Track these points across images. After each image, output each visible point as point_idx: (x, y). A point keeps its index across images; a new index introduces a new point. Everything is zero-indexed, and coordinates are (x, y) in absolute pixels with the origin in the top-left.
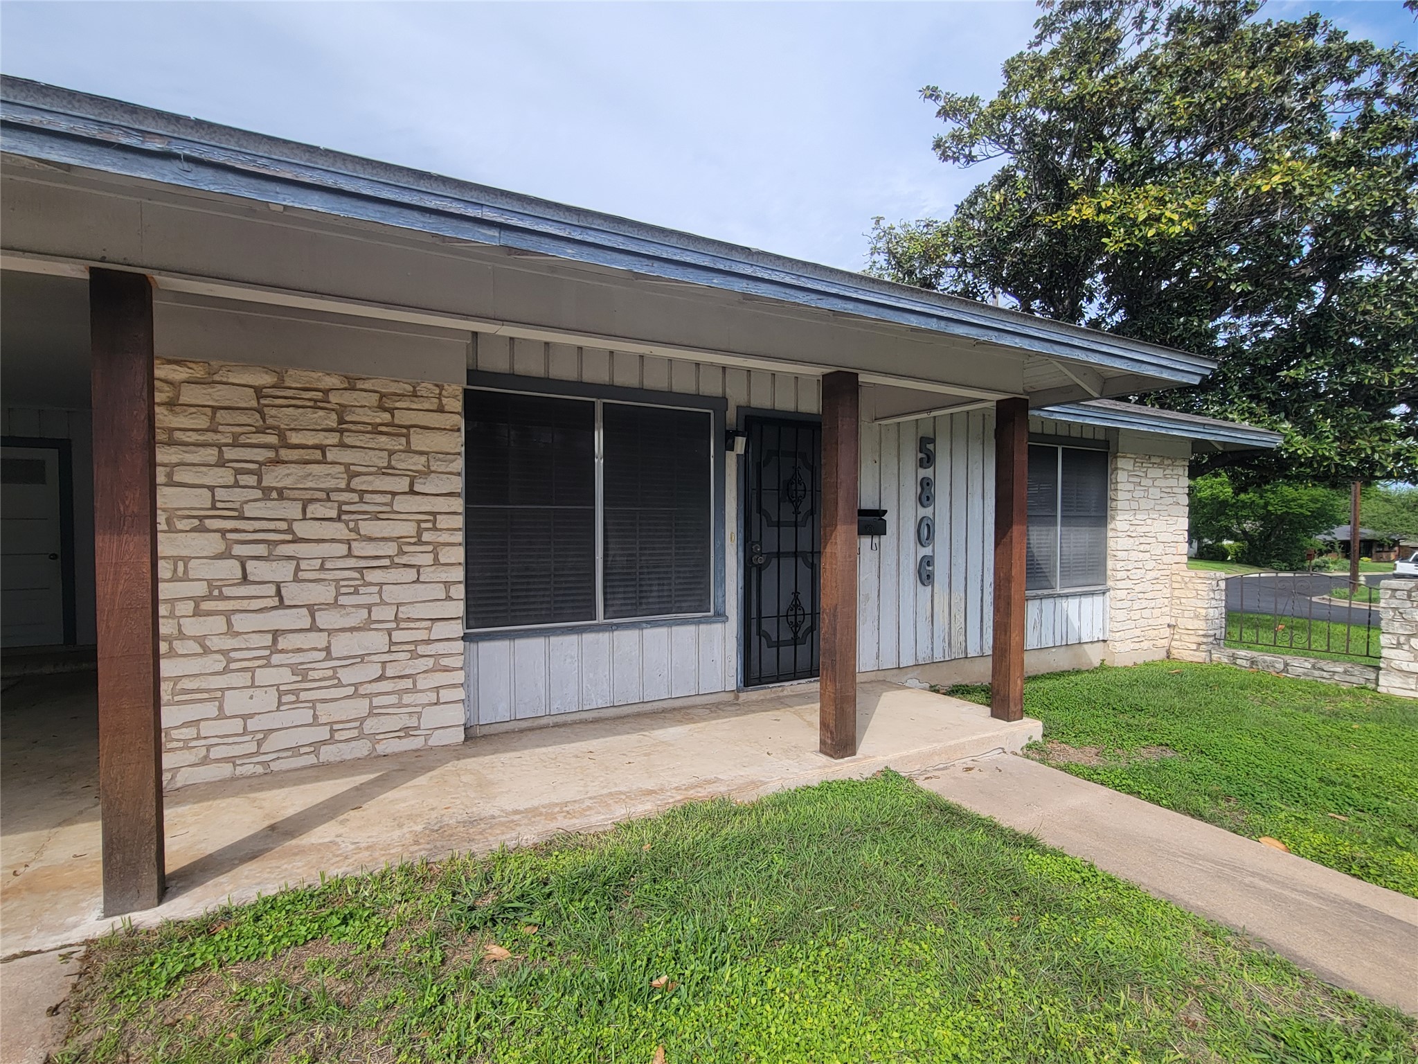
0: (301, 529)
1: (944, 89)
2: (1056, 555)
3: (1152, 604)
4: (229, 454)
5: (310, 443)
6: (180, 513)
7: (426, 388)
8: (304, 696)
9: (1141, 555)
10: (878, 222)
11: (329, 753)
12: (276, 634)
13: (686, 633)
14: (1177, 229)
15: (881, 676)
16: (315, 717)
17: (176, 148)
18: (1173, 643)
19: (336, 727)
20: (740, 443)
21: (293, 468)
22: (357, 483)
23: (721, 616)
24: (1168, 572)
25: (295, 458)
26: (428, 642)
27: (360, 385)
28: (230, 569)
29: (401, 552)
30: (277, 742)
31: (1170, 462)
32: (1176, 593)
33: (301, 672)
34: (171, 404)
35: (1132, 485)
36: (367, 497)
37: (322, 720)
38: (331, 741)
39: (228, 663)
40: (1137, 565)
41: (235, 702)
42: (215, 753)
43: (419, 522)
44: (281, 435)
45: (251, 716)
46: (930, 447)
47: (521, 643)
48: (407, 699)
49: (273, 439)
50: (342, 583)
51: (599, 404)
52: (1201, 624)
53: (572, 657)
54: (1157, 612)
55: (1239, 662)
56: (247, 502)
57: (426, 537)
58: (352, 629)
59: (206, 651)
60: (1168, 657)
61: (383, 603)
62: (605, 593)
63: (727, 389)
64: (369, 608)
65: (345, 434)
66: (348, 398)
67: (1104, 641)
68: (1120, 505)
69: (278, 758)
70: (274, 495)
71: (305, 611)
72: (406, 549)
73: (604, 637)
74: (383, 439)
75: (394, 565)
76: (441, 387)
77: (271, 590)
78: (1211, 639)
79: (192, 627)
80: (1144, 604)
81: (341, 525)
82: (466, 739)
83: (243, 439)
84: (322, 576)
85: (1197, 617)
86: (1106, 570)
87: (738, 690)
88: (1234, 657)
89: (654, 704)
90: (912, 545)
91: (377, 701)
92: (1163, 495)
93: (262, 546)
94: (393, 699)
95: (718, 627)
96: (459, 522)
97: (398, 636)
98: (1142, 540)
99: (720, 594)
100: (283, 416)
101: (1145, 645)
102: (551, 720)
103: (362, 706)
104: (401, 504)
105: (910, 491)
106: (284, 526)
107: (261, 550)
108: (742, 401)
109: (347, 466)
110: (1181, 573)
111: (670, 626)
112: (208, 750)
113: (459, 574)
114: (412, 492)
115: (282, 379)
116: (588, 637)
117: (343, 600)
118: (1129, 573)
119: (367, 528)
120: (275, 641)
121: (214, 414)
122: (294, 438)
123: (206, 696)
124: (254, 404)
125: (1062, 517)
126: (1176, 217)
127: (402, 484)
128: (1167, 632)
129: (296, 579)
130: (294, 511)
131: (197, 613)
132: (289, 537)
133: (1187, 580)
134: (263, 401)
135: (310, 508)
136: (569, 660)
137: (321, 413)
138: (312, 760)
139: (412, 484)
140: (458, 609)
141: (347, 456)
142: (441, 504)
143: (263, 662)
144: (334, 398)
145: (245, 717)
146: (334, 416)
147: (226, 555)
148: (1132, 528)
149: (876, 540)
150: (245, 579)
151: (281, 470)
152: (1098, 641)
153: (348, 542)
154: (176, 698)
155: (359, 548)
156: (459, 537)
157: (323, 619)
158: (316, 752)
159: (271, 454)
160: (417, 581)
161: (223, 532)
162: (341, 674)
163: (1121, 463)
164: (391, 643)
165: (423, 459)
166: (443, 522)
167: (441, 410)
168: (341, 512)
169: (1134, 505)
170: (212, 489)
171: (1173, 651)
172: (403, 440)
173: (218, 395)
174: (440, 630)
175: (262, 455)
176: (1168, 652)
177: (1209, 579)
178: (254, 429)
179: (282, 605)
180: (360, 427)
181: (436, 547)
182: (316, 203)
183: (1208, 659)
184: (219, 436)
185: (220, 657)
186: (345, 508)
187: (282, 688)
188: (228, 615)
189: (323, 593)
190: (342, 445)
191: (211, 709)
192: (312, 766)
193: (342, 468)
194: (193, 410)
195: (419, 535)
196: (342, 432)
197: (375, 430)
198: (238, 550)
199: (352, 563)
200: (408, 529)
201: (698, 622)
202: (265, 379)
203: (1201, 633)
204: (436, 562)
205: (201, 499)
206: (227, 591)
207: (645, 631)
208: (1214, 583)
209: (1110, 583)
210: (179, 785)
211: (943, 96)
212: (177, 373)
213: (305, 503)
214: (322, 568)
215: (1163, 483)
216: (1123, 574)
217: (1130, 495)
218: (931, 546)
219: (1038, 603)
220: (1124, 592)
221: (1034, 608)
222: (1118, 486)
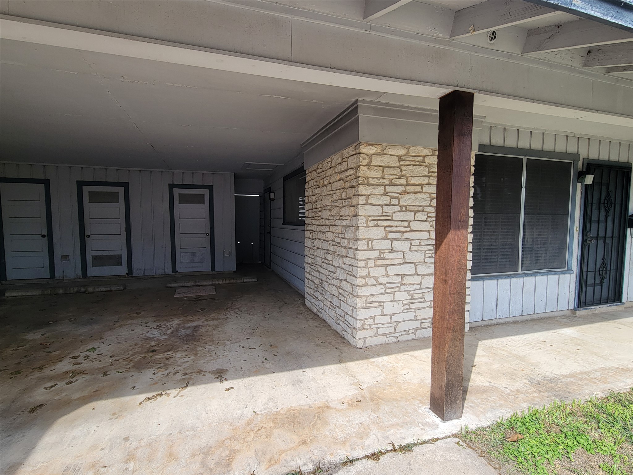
0: (414, 225)
4: (389, 189)
5: (417, 183)
6: (370, 218)
8: (412, 306)
11: (419, 334)
12: (403, 276)
13: (553, 278)
16: (415, 316)
19: (423, 321)
20: (590, 178)
21: (411, 196)
23: (570, 270)
25: (412, 190)
28: (386, 245)
33: (411, 294)
34: (368, 165)
37: (418, 318)
38: (420, 328)
39: (385, 290)
41: (388, 308)
42: (381, 331)
44: (407, 179)
47: (487, 282)
49: (403, 182)
50: (427, 252)
51: (525, 159)
53: (506, 290)
56: (394, 213)
59: (378, 284)
63: (579, 150)
65: (431, 178)
66: (432, 160)
69: (401, 335)
70: (404, 209)
71: (413, 265)
73: (520, 280)
77: (401, 255)
79: (374, 272)
81: (428, 224)
83: (393, 182)
84: (420, 249)
87: (575, 309)
89: (538, 315)
93: (399, 234)
95: (568, 276)
99: (570, 259)
100: (408, 170)
106: (406, 224)
107: (398, 235)
108: (585, 156)
109: (430, 194)
111: (547, 275)
112: (377, 330)
115: (408, 152)
116: (514, 280)
117: (427, 260)
120: (402, 279)
121: (383, 169)
122: (413, 181)
123: (377, 304)
124: (397, 164)
129: (410, 250)
130: (409, 216)
131: (376, 266)
132: (408, 229)
134: (401, 163)
135: (417, 215)
136: (505, 292)
137: (422, 168)
138: (412, 336)
141: (431, 189)
143: (397, 289)
144: (427, 160)
145: (392, 315)
146: (426, 169)
147: (385, 238)
150: (392, 250)
151: (407, 196)
153: (429, 232)
154: (367, 305)
157: (420, 269)
158: (415, 333)
159: (403, 189)
161: (385, 227)
162: (425, 296)
168: (428, 217)
170: (382, 206)
173: (385, 161)
175: (400, 189)
178: (397, 177)
179: (405, 262)
184: (384, 181)
185: (382, 286)
187: (404, 302)
188: (386, 266)
189: (420, 257)
190: (429, 184)
191: (378, 311)
192: (413, 339)
193: (428, 195)
194: (376, 168)
196: (429, 177)
201: (560, 273)
202: (401, 152)
205: (378, 211)
206: (386, 255)
207: (537, 278)
210: (367, 345)
212: (371, 150)
213: (416, 212)
214: (420, 245)
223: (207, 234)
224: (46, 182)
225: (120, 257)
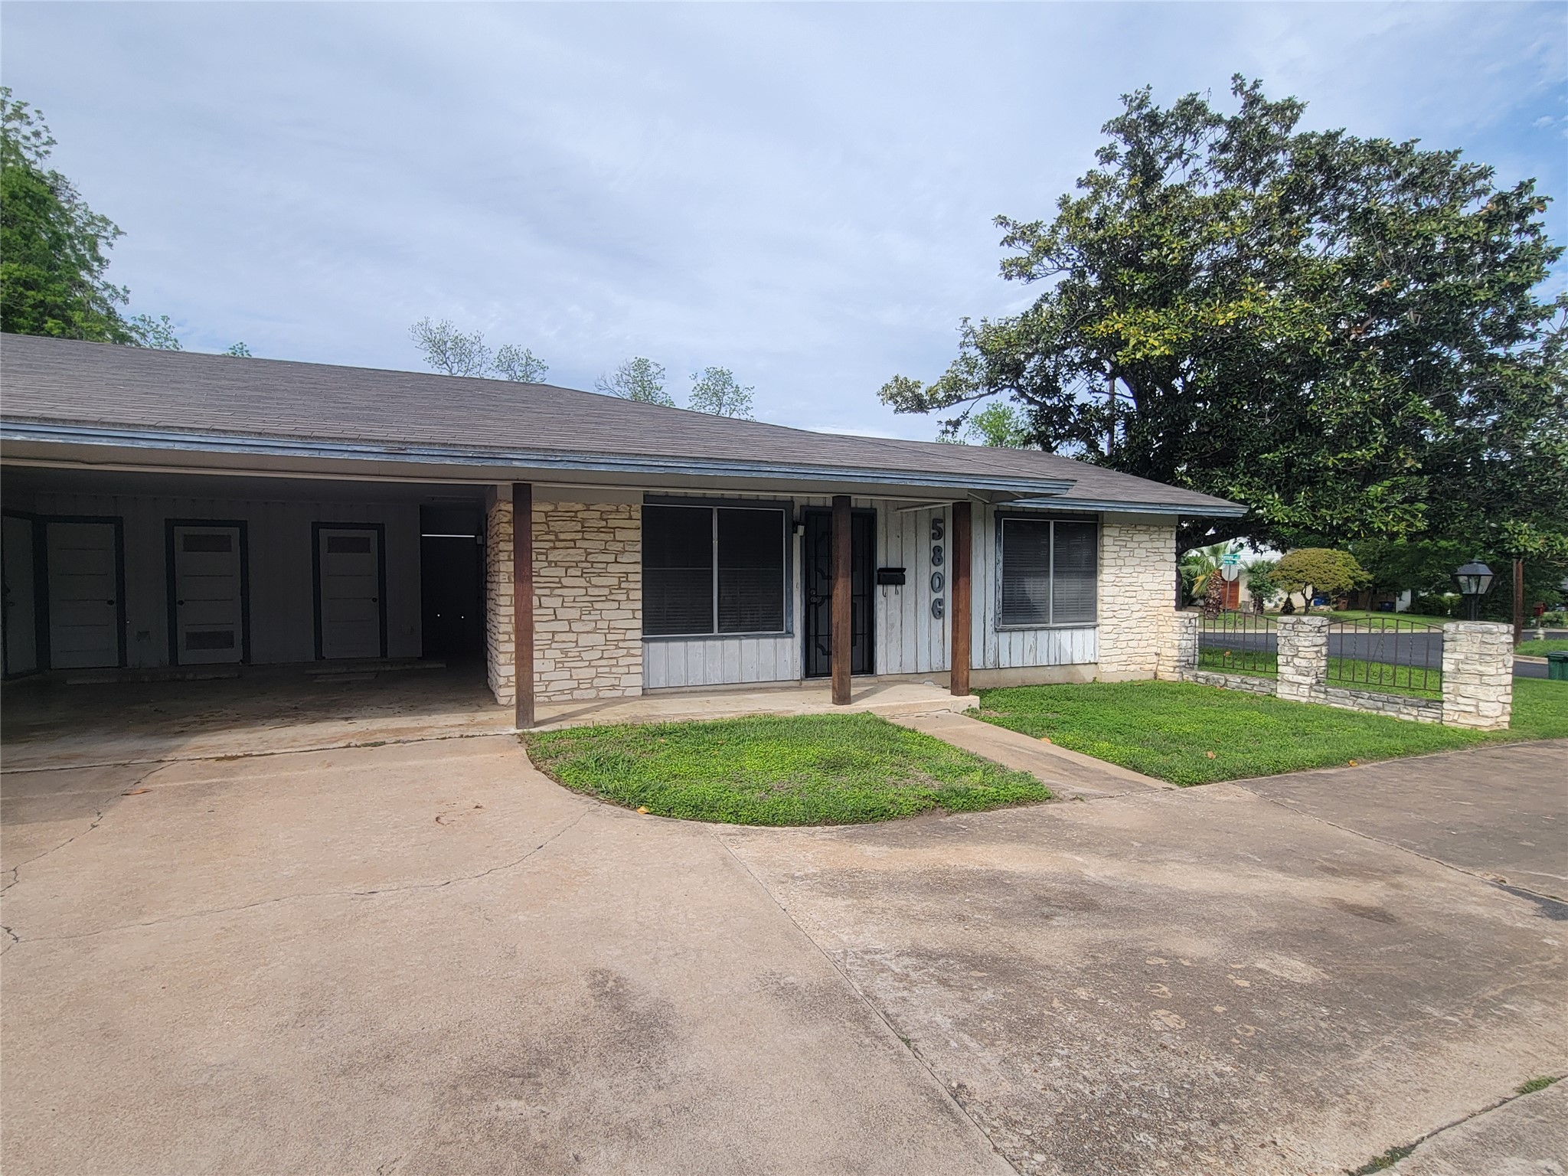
0: (566, 581)
1: (1010, 218)
2: (1049, 599)
3: (1139, 637)
5: (569, 538)
7: (623, 507)
8: (566, 664)
9: (1127, 600)
10: (965, 321)
11: (577, 694)
12: (554, 633)
13: (767, 644)
14: (1157, 353)
15: (904, 677)
16: (571, 675)
17: (564, 459)
18: (1160, 668)
19: (580, 681)
20: (801, 529)
21: (561, 551)
22: (590, 558)
23: (790, 634)
24: (1155, 613)
25: (562, 546)
26: (624, 640)
27: (592, 508)
29: (611, 593)
30: (553, 687)
31: (1156, 529)
32: (1161, 629)
33: (565, 653)
35: (1118, 548)
36: (595, 565)
37: (574, 678)
38: (578, 688)
39: (533, 646)
40: (1123, 607)
43: (619, 577)
44: (556, 536)
45: (543, 673)
46: (941, 525)
47: (672, 644)
48: (614, 670)
49: (552, 537)
50: (583, 609)
51: (715, 509)
52: (1175, 652)
53: (700, 654)
54: (1143, 643)
55: (1199, 680)
56: (541, 568)
57: (623, 585)
58: (587, 632)
60: (1156, 678)
61: (602, 619)
62: (719, 618)
63: (794, 495)
64: (596, 621)
65: (585, 533)
66: (586, 515)
67: (1096, 664)
68: (1105, 562)
69: (554, 695)
70: (553, 565)
71: (566, 622)
72: (613, 591)
73: (718, 643)
74: (603, 535)
75: (608, 600)
76: (631, 507)
77: (551, 611)
78: (1184, 664)
80: (1131, 636)
81: (583, 579)
82: (643, 695)
83: (540, 538)
84: (574, 605)
85: (1173, 647)
86: (1096, 611)
87: (802, 679)
88: (1196, 676)
89: (749, 684)
90: (927, 591)
91: (599, 670)
92: (1148, 554)
94: (607, 669)
95: (789, 640)
96: (639, 577)
97: (609, 637)
98: (1128, 588)
99: (790, 620)
100: (556, 526)
101: (1132, 668)
102: (688, 689)
103: (591, 672)
104: (612, 568)
105: (925, 555)
106: (557, 580)
107: (547, 592)
108: (802, 502)
109: (586, 549)
110: (1164, 614)
111: (758, 639)
113: (639, 605)
114: (616, 562)
115: (557, 508)
116: (709, 643)
117: (583, 617)
118: (1115, 613)
119: (595, 581)
120: (553, 636)
122: (562, 536)
124: (544, 520)
125: (1054, 572)
126: (1156, 343)
127: (612, 558)
128: (1155, 659)
129: (563, 607)
130: (561, 572)
132: (559, 585)
133: (1167, 618)
134: (548, 519)
135: (569, 571)
136: (698, 656)
137: (574, 523)
138: (569, 697)
139: (616, 558)
140: (639, 624)
141: (586, 544)
142: (630, 568)
143: (548, 647)
144: (580, 515)
145: (541, 673)
146: (580, 524)
147: (532, 594)
148: (1118, 580)
149: (899, 588)
150: (540, 606)
151: (556, 552)
152: (1090, 663)
153: (586, 588)
155: (591, 591)
156: (639, 586)
157: (575, 627)
158: (571, 694)
159: (552, 545)
160: (619, 609)
162: (583, 654)
163: (1106, 531)
164: (606, 640)
165: (622, 544)
166: (631, 577)
167: (630, 518)
168: (583, 573)
169: (1120, 562)
171: (1159, 674)
172: (612, 535)
174: (630, 635)
175: (548, 545)
176: (1156, 674)
177: (1181, 618)
178: (544, 533)
179: (556, 619)
180: (592, 529)
181: (628, 591)
182: (603, 468)
183: (1180, 679)
186: (585, 571)
187: (556, 660)
189: (574, 614)
190: (583, 539)
192: (570, 700)
193: (583, 551)
195: (620, 585)
196: (583, 532)
197: (599, 530)
198: (537, 592)
199: (587, 598)
200: (615, 581)
201: (776, 637)
202: (550, 508)
203: (1175, 658)
204: (628, 599)
207: (743, 641)
208: (1187, 621)
209: (1099, 621)
211: (1011, 223)
213: (567, 569)
214: (574, 601)
215: (1149, 545)
216: (1111, 614)
217: (1115, 555)
218: (942, 592)
219: (1033, 633)
220: (1112, 627)
221: (1029, 636)
222: (1105, 549)
223: (374, 600)
224: (118, 522)
225: (231, 635)
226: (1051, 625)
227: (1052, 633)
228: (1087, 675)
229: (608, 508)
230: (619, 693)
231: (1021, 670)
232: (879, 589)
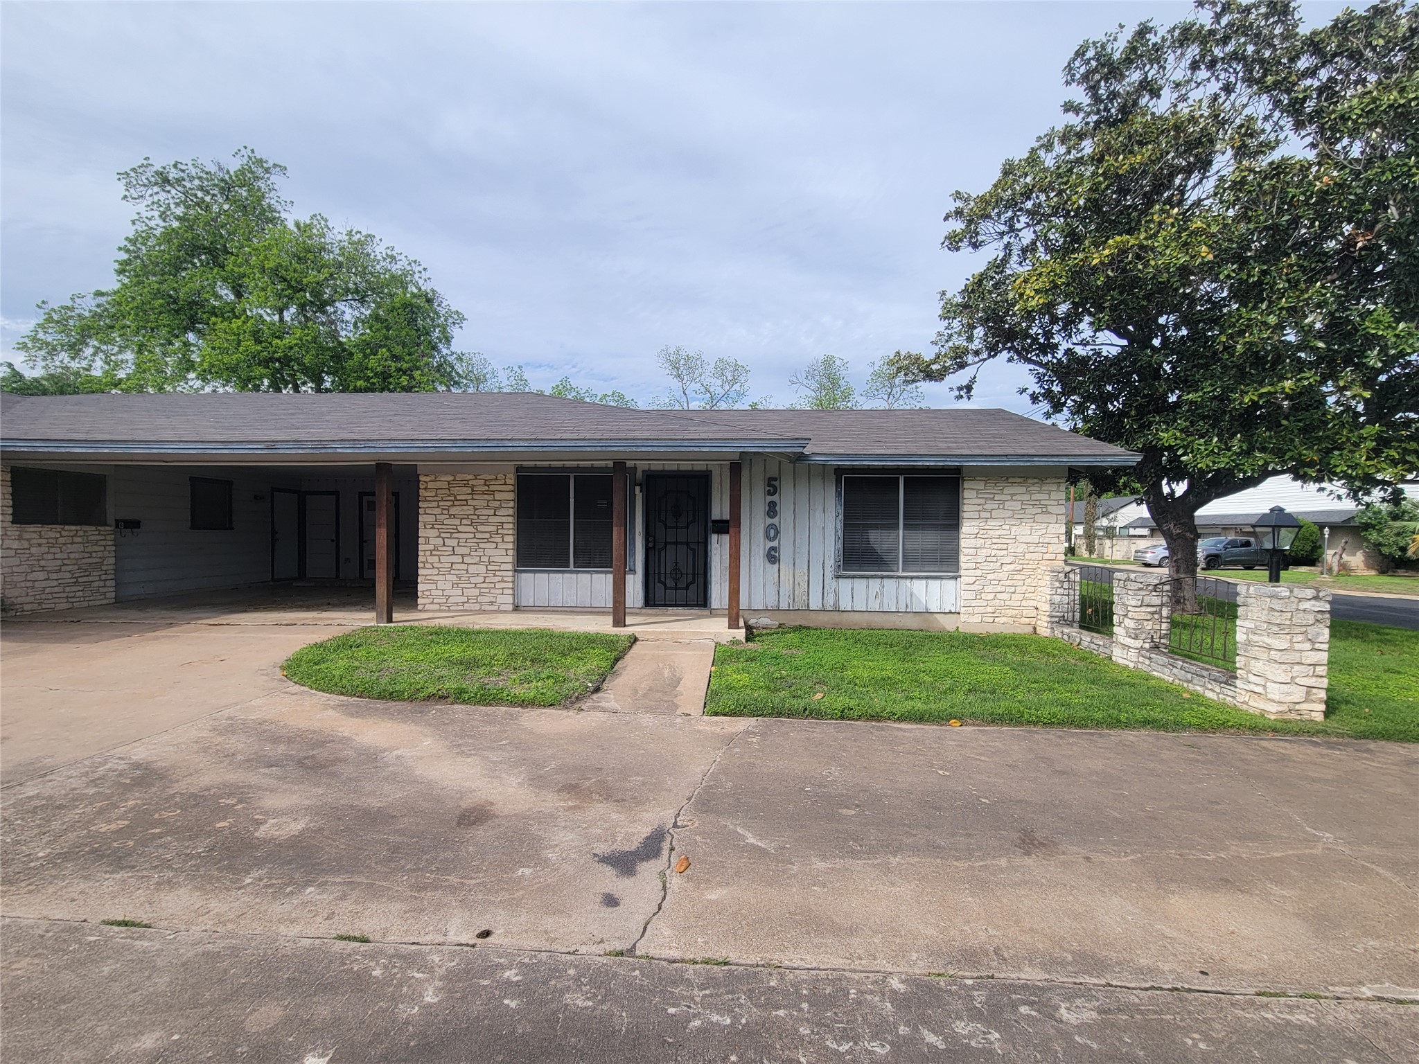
0: (460, 528)
2: (898, 550)
4: (441, 503)
5: (463, 499)
6: (427, 523)
7: (500, 476)
8: (460, 585)
9: (994, 553)
12: (452, 563)
16: (463, 593)
18: (1039, 622)
20: (638, 489)
21: (458, 508)
22: (477, 512)
23: (633, 571)
24: (1033, 567)
25: (459, 504)
26: (500, 570)
27: (478, 477)
28: (440, 541)
29: (491, 537)
30: (451, 600)
31: (1036, 480)
32: (1040, 583)
33: (459, 577)
34: (426, 489)
35: (983, 500)
36: (480, 517)
37: (465, 595)
38: (468, 602)
39: (439, 572)
40: (989, 559)
41: (441, 585)
42: (435, 601)
43: (497, 526)
44: (455, 497)
45: (445, 590)
46: (776, 483)
47: (538, 575)
48: (492, 591)
49: (452, 498)
51: (572, 475)
52: (1048, 607)
53: (559, 583)
56: (445, 519)
57: (500, 531)
58: (475, 564)
60: (1034, 632)
61: (485, 555)
62: (574, 557)
64: (480, 557)
66: (475, 482)
67: (958, 613)
68: (965, 515)
70: (453, 517)
71: (461, 556)
72: (493, 536)
73: (574, 576)
74: (486, 496)
75: (488, 542)
76: (506, 476)
77: (451, 549)
79: (430, 559)
80: (999, 589)
81: (472, 527)
82: (514, 610)
85: (1045, 601)
86: (958, 562)
87: (643, 608)
90: (762, 540)
91: (482, 590)
92: (1025, 507)
94: (487, 590)
95: (632, 576)
96: (513, 526)
97: (489, 568)
98: (994, 541)
99: (633, 561)
100: (455, 490)
101: (1003, 620)
103: (476, 592)
104: (492, 519)
105: (760, 508)
106: (455, 527)
107: (448, 535)
108: (645, 468)
109: (474, 506)
110: (1043, 568)
112: (433, 600)
113: (510, 546)
114: (495, 515)
115: (455, 478)
116: (566, 575)
117: (472, 553)
118: (979, 565)
119: (481, 528)
120: (452, 566)
121: (437, 491)
122: (458, 498)
123: (431, 582)
124: (447, 487)
125: (904, 524)
127: (492, 512)
128: (1034, 613)
129: (458, 545)
130: (457, 522)
131: (431, 555)
132: (456, 531)
134: (450, 486)
135: (463, 521)
136: (558, 585)
137: (466, 488)
139: (495, 512)
140: (510, 559)
141: (474, 503)
142: (505, 519)
143: (449, 573)
144: (470, 483)
145: (443, 590)
146: (470, 489)
147: (439, 537)
148: (982, 532)
149: (733, 536)
150: (444, 545)
151: (455, 508)
152: (950, 613)
153: (474, 533)
155: (478, 535)
156: (512, 532)
157: (467, 560)
158: (463, 606)
159: (452, 503)
160: (496, 548)
161: (439, 529)
162: (471, 579)
163: (966, 485)
164: (487, 570)
165: (499, 503)
166: (505, 526)
167: (505, 484)
169: (984, 515)
170: (435, 515)
171: (1038, 628)
172: (492, 496)
173: (438, 485)
174: (504, 567)
175: (450, 503)
176: (1035, 628)
178: (447, 495)
179: (454, 554)
180: (478, 492)
181: (503, 535)
183: (1050, 634)
184: (438, 498)
185: (437, 570)
186: (473, 521)
187: (454, 582)
188: (439, 556)
189: (466, 551)
190: (473, 499)
191: (434, 586)
192: (462, 610)
193: (472, 507)
194: (431, 490)
195: (498, 531)
196: (473, 494)
197: (483, 493)
198: (443, 535)
199: (475, 540)
200: (494, 529)
202: (450, 478)
203: (1049, 613)
204: (503, 541)
205: (432, 518)
206: (440, 548)
207: (594, 575)
208: (1062, 576)
209: (962, 572)
210: (426, 609)
212: (428, 479)
213: (461, 519)
215: (1027, 497)
216: (973, 566)
217: (980, 508)
218: (777, 541)
219: (879, 580)
220: (974, 579)
221: (875, 584)
222: (965, 501)
226: (900, 573)
227: (902, 582)
228: (949, 624)
229: (489, 477)
230: (496, 608)
231: (866, 614)
232: (714, 537)
